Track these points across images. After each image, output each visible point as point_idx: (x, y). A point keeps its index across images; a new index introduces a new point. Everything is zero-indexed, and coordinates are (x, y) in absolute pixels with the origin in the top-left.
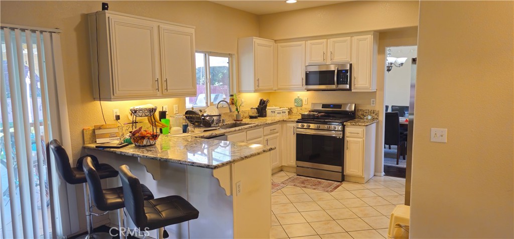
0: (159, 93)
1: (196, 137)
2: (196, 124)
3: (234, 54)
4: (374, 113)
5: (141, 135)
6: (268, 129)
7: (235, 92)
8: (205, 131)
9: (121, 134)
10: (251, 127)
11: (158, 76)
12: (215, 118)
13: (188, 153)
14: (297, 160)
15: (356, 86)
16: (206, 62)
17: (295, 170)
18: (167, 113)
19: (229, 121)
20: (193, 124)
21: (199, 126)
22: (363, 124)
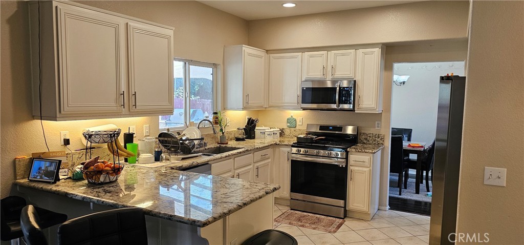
0: (125, 111)
1: (172, 168)
2: (172, 149)
3: (219, 65)
4: (379, 137)
5: (97, 169)
6: (258, 154)
7: (219, 109)
8: (183, 159)
9: (70, 163)
10: (240, 153)
11: (124, 88)
12: (196, 142)
13: (160, 187)
14: (291, 192)
15: (361, 106)
16: (186, 72)
17: (289, 203)
18: (134, 135)
19: (212, 145)
20: (168, 149)
21: (176, 153)
22: (370, 151)
